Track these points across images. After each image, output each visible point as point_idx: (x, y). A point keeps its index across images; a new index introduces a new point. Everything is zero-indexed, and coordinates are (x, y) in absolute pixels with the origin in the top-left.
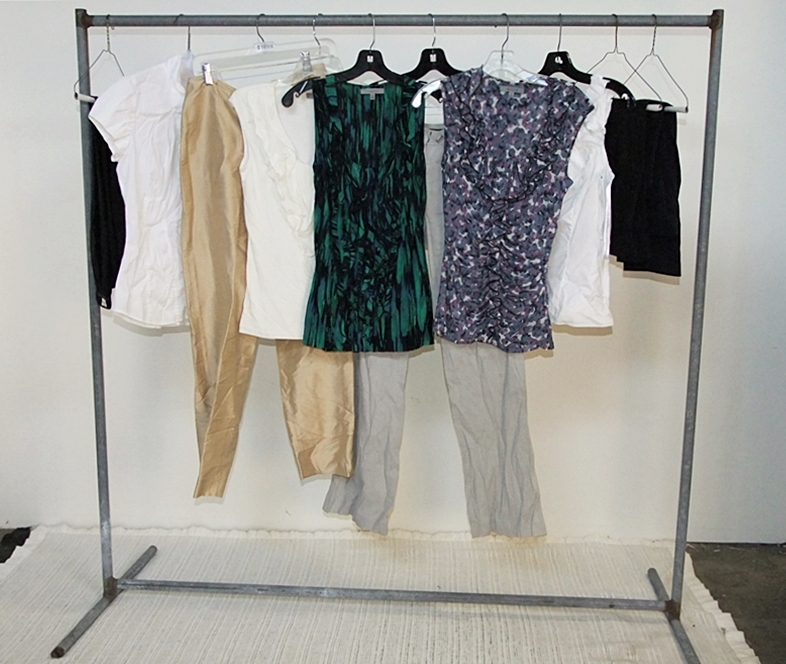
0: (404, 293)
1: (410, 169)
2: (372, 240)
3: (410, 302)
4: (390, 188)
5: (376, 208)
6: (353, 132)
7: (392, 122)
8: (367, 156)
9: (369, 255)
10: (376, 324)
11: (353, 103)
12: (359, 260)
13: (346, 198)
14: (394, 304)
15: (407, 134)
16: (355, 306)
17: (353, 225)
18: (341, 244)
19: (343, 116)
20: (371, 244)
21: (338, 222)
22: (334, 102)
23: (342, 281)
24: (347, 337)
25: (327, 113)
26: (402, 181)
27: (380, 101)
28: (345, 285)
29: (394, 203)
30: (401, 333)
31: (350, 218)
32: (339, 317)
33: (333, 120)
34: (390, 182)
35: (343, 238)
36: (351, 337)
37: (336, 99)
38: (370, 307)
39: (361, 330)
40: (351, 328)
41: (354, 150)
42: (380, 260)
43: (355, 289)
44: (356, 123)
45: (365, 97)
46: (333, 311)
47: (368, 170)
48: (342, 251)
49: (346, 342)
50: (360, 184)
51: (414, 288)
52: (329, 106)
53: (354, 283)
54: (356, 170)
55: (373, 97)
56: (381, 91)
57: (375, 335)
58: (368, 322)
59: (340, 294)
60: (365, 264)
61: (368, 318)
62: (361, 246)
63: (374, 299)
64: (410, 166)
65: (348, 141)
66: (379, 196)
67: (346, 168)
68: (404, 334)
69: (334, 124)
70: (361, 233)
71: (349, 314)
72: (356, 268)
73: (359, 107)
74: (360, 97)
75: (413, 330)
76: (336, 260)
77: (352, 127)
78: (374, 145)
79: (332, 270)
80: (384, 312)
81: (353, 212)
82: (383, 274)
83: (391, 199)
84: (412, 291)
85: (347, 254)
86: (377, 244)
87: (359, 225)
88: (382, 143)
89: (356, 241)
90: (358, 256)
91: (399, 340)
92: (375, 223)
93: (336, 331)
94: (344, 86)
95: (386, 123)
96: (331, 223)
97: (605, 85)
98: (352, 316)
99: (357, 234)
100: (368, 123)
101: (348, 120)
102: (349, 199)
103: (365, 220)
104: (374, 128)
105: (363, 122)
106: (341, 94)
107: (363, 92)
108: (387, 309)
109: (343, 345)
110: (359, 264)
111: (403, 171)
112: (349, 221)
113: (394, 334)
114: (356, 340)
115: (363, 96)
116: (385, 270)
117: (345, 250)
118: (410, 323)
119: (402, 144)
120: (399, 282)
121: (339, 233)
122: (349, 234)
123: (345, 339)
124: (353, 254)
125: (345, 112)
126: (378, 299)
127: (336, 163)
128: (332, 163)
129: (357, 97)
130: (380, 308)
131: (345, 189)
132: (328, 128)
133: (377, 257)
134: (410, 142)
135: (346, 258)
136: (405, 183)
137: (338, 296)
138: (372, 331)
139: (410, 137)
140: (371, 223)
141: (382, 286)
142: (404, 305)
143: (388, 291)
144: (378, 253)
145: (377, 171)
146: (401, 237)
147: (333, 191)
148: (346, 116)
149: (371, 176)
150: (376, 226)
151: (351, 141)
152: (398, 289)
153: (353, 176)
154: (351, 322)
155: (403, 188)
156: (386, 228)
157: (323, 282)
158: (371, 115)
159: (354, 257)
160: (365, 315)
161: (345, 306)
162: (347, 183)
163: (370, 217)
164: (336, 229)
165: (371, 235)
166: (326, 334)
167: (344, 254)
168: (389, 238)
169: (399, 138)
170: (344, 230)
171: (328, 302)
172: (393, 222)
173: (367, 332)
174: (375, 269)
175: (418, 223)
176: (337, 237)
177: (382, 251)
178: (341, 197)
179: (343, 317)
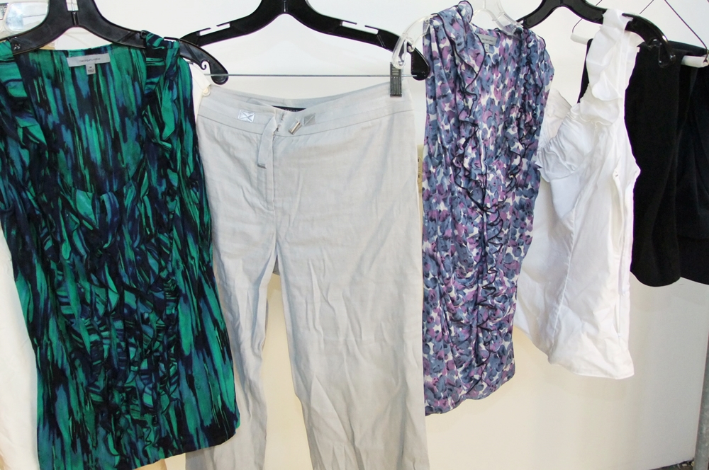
0: (198, 366)
1: (175, 183)
2: (133, 305)
3: (208, 376)
4: (147, 217)
5: (130, 254)
6: (67, 136)
7: (134, 109)
8: (101, 173)
9: (133, 328)
10: (163, 419)
11: (57, 83)
12: (118, 341)
13: (74, 249)
14: (184, 383)
15: (162, 127)
16: (124, 408)
17: (97, 290)
18: (81, 325)
19: (42, 113)
20: (132, 311)
21: (69, 291)
22: (18, 91)
23: (96, 380)
24: (121, 453)
25: (8, 111)
26: (166, 203)
27: (105, 75)
28: (101, 383)
29: (158, 240)
30: (202, 421)
31: (90, 281)
32: (102, 431)
33: (23, 122)
34: (146, 208)
35: (83, 313)
36: (127, 450)
37: (20, 84)
38: (148, 400)
39: (141, 437)
40: (125, 440)
41: (75, 168)
42: (150, 332)
43: (120, 384)
44: (68, 119)
45: (77, 72)
46: (90, 426)
47: (104, 197)
48: (85, 334)
49: (121, 462)
50: (96, 223)
51: (209, 353)
52: (10, 98)
53: (116, 375)
54: (83, 202)
55: (91, 70)
56: (104, 58)
57: (163, 435)
58: (149, 424)
59: (97, 398)
60: (128, 344)
61: (148, 418)
62: (116, 319)
63: (154, 389)
64: (174, 178)
65: (62, 154)
66: (131, 234)
67: (66, 203)
68: (207, 423)
69: (25, 129)
70: (114, 298)
71: (117, 421)
72: (114, 353)
73: (71, 91)
74: (69, 73)
75: (218, 414)
76: (78, 351)
77: (63, 128)
78: (110, 153)
79: (74, 369)
80: (171, 400)
81: (93, 270)
82: (161, 349)
83: (152, 236)
84: (208, 360)
85: (95, 337)
86: (142, 309)
87: (106, 287)
88: (124, 147)
89: (107, 313)
90: (114, 334)
91: (201, 433)
92: (133, 277)
93: (101, 453)
94: (32, 57)
95: (124, 112)
96: (57, 297)
97: (624, 26)
98: (122, 422)
99: (107, 302)
100: (93, 117)
101: (53, 118)
102: (82, 251)
103: (116, 276)
104: (105, 123)
105: (82, 116)
106: (30, 74)
107: (72, 62)
108: (174, 396)
109: (116, 467)
110: (119, 346)
111: (163, 188)
112: (87, 285)
113: (192, 425)
114: (136, 453)
115: (72, 69)
116: (162, 342)
117: (91, 332)
118: (213, 406)
119: (157, 144)
120: (187, 353)
121: (74, 308)
122: (93, 305)
123: (117, 459)
124: (105, 334)
125: (45, 104)
126: (158, 385)
127: (44, 198)
128: (36, 199)
129: (63, 75)
130: (165, 399)
131: (70, 237)
132: (17, 139)
133: (145, 327)
134: (169, 140)
135: (94, 343)
136: (171, 205)
137: (94, 403)
138: (158, 432)
139: (168, 131)
140: (126, 280)
141: (162, 366)
142: (200, 381)
143: (172, 370)
144: (147, 322)
145: (120, 195)
146: (178, 287)
147: (49, 244)
148: (49, 112)
149: (112, 206)
150: (136, 281)
151: (67, 152)
152: (188, 362)
153: (81, 211)
154: (122, 431)
155: (168, 213)
156: (152, 281)
157: (61, 393)
158: (93, 102)
159: (110, 338)
160: (142, 414)
161: (107, 413)
162: (73, 226)
163: (122, 271)
164: (68, 304)
165: (130, 298)
166: (85, 463)
167: (89, 339)
168: (160, 295)
169: (151, 135)
170: (82, 300)
171: (78, 417)
172: (161, 269)
173: (152, 437)
174: (145, 347)
175: (202, 259)
176: (72, 316)
177: (153, 317)
178: (65, 251)
179: (108, 430)
